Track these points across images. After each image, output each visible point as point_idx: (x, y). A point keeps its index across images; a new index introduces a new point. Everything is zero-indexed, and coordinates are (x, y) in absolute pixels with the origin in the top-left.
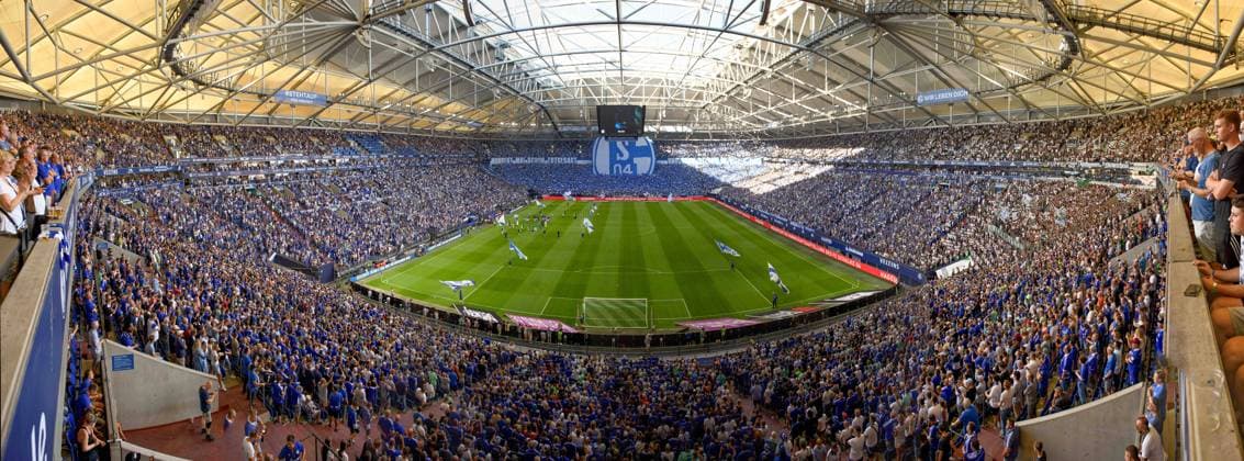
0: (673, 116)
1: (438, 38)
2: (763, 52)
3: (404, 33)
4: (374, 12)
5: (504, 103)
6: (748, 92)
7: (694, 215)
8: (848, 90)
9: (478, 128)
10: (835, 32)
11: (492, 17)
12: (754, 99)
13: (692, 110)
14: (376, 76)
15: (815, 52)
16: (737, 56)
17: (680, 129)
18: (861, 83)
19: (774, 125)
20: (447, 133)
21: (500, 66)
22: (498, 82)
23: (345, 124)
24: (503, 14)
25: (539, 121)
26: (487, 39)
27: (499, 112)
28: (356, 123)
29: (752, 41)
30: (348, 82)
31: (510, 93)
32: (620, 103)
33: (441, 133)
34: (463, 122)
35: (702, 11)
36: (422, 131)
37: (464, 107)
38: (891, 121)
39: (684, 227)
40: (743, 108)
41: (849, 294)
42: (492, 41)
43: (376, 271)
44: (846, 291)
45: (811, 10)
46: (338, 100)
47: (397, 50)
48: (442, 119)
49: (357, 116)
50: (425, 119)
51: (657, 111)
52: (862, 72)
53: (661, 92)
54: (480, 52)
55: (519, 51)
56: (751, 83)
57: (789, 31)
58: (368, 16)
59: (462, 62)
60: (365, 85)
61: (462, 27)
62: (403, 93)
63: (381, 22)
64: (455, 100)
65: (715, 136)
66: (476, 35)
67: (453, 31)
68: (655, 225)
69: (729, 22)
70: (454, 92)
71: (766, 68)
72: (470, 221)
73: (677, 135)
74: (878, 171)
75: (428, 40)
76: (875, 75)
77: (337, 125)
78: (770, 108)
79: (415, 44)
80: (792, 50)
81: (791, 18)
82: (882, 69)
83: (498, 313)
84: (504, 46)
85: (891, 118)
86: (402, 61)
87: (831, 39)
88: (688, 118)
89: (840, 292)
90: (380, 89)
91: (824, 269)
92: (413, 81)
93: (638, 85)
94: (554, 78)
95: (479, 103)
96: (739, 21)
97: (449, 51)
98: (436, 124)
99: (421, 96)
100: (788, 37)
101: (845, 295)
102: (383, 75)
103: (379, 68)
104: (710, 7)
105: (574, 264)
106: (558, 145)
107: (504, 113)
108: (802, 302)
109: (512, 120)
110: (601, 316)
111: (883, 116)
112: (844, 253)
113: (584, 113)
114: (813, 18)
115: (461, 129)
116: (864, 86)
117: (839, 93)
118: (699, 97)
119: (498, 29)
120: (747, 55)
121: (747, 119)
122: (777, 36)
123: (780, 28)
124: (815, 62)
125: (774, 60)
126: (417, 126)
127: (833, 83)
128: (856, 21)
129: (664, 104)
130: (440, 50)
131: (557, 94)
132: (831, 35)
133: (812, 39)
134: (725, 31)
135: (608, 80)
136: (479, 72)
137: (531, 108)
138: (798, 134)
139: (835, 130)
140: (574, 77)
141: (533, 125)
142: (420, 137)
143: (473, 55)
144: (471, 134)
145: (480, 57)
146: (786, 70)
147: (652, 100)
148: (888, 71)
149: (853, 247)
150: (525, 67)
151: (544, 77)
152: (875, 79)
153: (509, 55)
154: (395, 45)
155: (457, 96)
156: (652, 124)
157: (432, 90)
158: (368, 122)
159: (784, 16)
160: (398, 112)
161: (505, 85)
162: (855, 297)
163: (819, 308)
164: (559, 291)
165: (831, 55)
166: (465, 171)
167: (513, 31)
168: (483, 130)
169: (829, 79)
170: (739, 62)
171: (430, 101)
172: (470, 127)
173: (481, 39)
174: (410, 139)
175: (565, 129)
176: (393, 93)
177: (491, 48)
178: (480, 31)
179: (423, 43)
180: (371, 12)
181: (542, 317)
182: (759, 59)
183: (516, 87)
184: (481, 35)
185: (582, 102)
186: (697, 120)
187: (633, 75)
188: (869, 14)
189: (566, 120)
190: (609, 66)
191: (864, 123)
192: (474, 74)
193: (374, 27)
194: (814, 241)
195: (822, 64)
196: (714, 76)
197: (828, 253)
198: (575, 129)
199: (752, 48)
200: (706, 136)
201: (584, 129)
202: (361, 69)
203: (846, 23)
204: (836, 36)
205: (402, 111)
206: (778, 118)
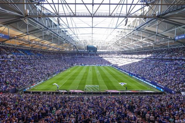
0: (103, 48)
1: (50, 27)
2: (124, 32)
3: (39, 23)
4: (30, 15)
5: (66, 44)
6: (120, 42)
7: (107, 69)
8: (148, 39)
9: (59, 50)
10: (145, 24)
11: (64, 24)
12: (122, 44)
13: (107, 47)
14: (29, 33)
15: (139, 30)
16: (118, 34)
17: (104, 51)
18: (152, 37)
19: (126, 49)
20: (51, 51)
21: (65, 36)
22: (65, 39)
23: (17, 46)
24: (67, 24)
25: (74, 49)
26: (62, 29)
27: (64, 46)
28: (22, 46)
29: (121, 30)
30: (19, 33)
31: (67, 42)
32: (91, 45)
33: (50, 51)
34: (56, 48)
35: (110, 24)
36: (44, 50)
37: (56, 45)
38: (163, 46)
39: (106, 72)
40: (119, 46)
41: (147, 90)
42: (63, 30)
43: (32, 86)
44: (146, 89)
45: (138, 20)
46: (14, 38)
47: (37, 27)
48: (50, 47)
49: (23, 44)
50: (45, 47)
51: (99, 47)
52: (153, 33)
53: (100, 43)
54: (60, 32)
55: (70, 33)
56: (121, 40)
57: (131, 26)
58: (28, 15)
59: (56, 34)
60: (26, 35)
61: (56, 25)
62: (38, 39)
63: (32, 18)
64: (53, 43)
65: (112, 52)
66: (59, 28)
67: (53, 26)
68: (99, 71)
69: (117, 26)
70: (53, 41)
71: (125, 36)
72: (58, 71)
73: (103, 52)
74: (157, 60)
75: (47, 27)
76: (158, 33)
77: (13, 46)
78: (125, 45)
79: (43, 27)
80: (132, 31)
81: (132, 23)
82: (160, 31)
83: (67, 90)
84: (66, 31)
85: (163, 45)
86: (39, 31)
87: (144, 26)
88: (106, 48)
89: (144, 89)
90: (31, 37)
91: (139, 83)
92: (42, 37)
93: (95, 41)
94: (77, 39)
95: (60, 44)
96: (119, 26)
97: (53, 30)
98: (48, 48)
99: (44, 41)
100: (131, 28)
101: (145, 90)
102: (32, 34)
103: (31, 31)
104: (112, 23)
105: (83, 79)
106: (78, 54)
107: (65, 47)
108: (133, 90)
109: (68, 48)
110: (89, 89)
111: (160, 45)
112: (145, 80)
113: (84, 47)
114: (138, 22)
115: (55, 50)
116: (154, 37)
117: (145, 40)
118: (109, 44)
119: (65, 27)
120: (120, 33)
121: (119, 48)
122: (128, 28)
123: (129, 26)
124: (139, 33)
125: (127, 34)
126: (43, 48)
127: (143, 38)
128: (153, 19)
129: (101, 45)
130: (50, 30)
131: (78, 43)
132: (144, 25)
133: (138, 27)
134: (116, 28)
135: (89, 40)
136: (60, 36)
137: (72, 46)
138: (132, 51)
139: (143, 50)
140: (82, 39)
141: (72, 49)
142: (44, 51)
143: (59, 32)
144: (58, 51)
145: (60, 33)
146: (130, 36)
147: (98, 45)
148: (163, 31)
149: (148, 79)
150: (71, 37)
151: (75, 39)
152: (158, 35)
153: (67, 33)
154: (36, 26)
155: (54, 42)
156: (99, 50)
157: (47, 40)
158: (26, 46)
159: (130, 23)
160: (37, 44)
161: (66, 40)
162: (148, 91)
163: (138, 92)
164: (80, 84)
165: (143, 31)
166: (56, 60)
167: (69, 28)
168: (60, 50)
169: (142, 37)
170: (118, 35)
171: (47, 43)
172: (57, 49)
173: (60, 29)
174: (41, 52)
175: (79, 51)
176: (35, 39)
177: (63, 31)
178: (60, 27)
179: (45, 27)
180: (28, 14)
181: (77, 90)
182: (123, 34)
183: (69, 41)
184: (61, 28)
185: (83, 45)
186: (108, 49)
187: (94, 39)
188: (157, 16)
189: (80, 49)
190: (89, 37)
191: (153, 47)
192: (59, 37)
193: (29, 19)
194: (136, 77)
195: (140, 33)
196: (112, 39)
197: (140, 80)
198: (82, 51)
199: (121, 32)
200: (110, 52)
201: (84, 51)
202: (24, 30)
203: (149, 21)
204: (145, 25)
205: (39, 44)
206: (127, 48)
